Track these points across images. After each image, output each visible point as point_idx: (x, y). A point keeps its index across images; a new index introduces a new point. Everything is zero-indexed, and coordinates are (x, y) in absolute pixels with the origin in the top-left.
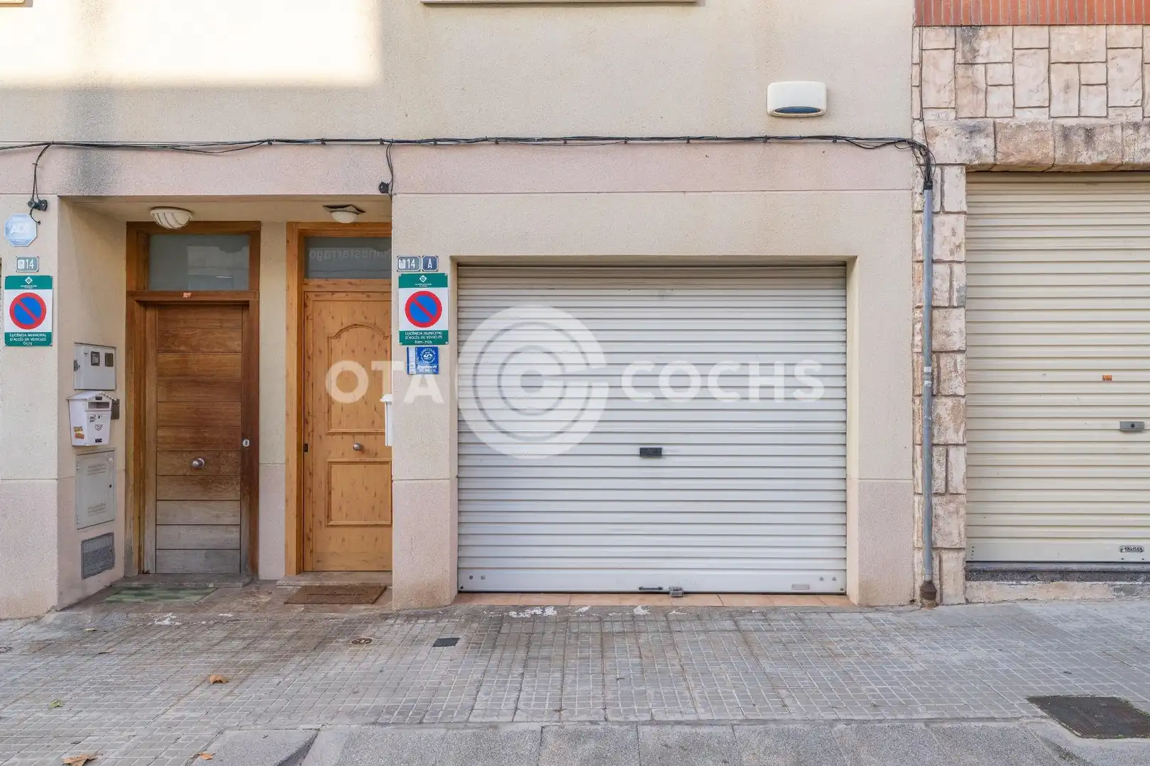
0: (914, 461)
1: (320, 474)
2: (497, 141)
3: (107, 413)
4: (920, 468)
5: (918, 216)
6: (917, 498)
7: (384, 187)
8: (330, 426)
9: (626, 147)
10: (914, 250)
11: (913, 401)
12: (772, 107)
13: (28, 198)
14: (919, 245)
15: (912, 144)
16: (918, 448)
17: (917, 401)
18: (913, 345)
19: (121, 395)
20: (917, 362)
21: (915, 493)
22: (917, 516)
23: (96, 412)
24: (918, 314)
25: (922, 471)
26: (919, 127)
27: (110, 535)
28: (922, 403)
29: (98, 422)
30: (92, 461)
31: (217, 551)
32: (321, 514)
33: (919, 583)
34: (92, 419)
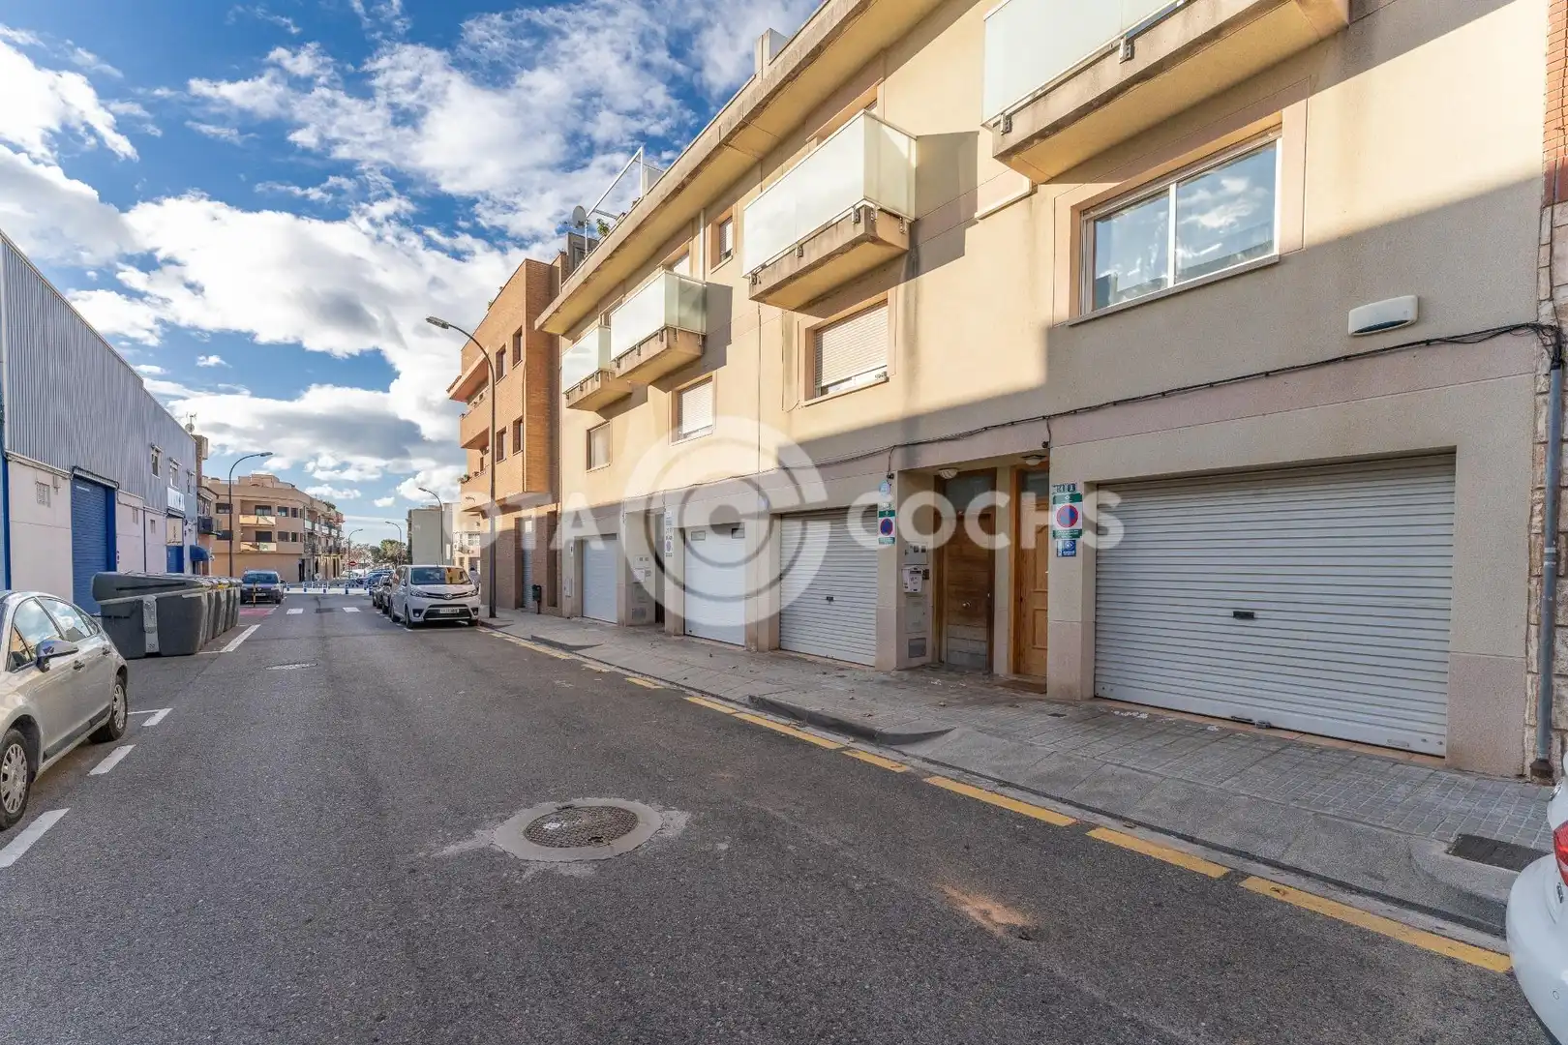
0: (1527, 639)
1: (1030, 614)
2: (1115, 403)
3: (920, 577)
4: (1536, 648)
5: (1541, 398)
6: (1530, 677)
7: (1046, 445)
8: (1035, 587)
9: (1211, 389)
10: (1536, 432)
11: (1529, 581)
12: (1352, 328)
13: (886, 474)
14: (1542, 426)
15: (1537, 328)
16: (1533, 629)
17: (1534, 581)
18: (1530, 526)
19: (930, 567)
20: (1535, 543)
21: (1529, 672)
22: (1529, 693)
23: (914, 576)
24: (1538, 495)
25: (1538, 650)
26: (1547, 308)
27: (924, 639)
28: (1540, 583)
29: (915, 580)
30: (916, 600)
31: (973, 655)
32: (1030, 640)
33: (1530, 759)
34: (912, 579)
